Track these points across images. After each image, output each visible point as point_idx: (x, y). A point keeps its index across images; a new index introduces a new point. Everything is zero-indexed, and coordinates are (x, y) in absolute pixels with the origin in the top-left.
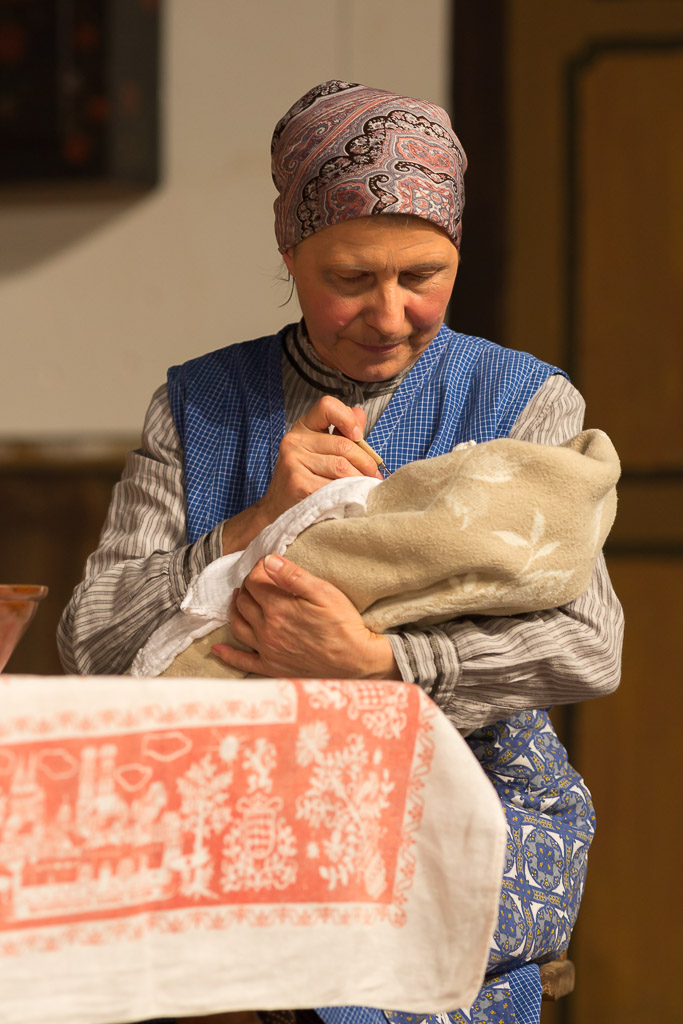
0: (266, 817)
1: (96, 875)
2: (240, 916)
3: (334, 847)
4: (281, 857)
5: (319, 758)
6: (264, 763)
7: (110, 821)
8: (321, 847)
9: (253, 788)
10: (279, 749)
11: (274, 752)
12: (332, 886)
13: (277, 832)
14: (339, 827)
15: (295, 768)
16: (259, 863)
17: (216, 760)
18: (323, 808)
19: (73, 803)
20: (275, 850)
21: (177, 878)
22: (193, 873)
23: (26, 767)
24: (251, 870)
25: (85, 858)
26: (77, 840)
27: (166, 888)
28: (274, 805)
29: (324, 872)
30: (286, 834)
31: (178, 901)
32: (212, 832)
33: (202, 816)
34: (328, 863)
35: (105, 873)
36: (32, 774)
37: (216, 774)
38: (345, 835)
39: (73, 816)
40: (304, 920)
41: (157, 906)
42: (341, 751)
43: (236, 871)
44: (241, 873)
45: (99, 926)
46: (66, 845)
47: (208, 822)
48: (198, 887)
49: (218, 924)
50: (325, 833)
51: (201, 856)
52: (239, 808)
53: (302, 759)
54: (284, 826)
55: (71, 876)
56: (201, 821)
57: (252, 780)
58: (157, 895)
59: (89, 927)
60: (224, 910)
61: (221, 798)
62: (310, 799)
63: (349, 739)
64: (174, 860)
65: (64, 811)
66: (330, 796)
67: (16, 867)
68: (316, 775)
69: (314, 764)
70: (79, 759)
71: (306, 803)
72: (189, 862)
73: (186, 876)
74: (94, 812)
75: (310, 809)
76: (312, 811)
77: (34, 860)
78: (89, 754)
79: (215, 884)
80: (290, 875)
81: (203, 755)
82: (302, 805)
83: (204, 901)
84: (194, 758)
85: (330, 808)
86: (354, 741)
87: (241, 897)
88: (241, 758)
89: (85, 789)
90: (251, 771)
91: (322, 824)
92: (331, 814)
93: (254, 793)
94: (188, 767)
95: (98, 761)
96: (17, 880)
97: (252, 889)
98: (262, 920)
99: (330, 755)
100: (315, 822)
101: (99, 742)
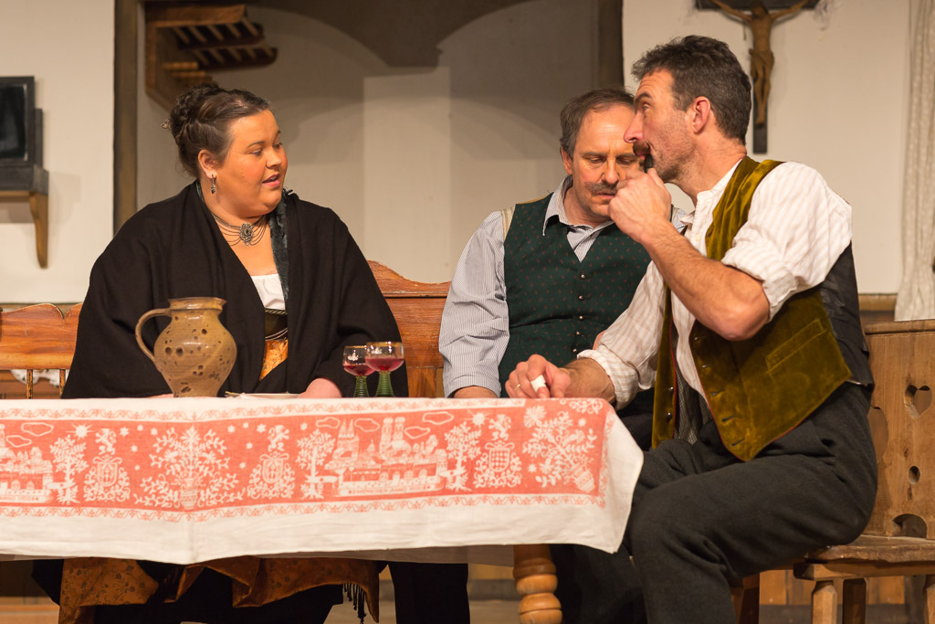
0: (504, 452)
1: (391, 478)
2: (485, 500)
3: (546, 467)
4: (512, 472)
5: (539, 424)
6: (503, 426)
7: (400, 453)
8: (538, 467)
9: (496, 438)
10: (513, 420)
11: (510, 421)
12: (544, 485)
13: (510, 460)
14: (551, 457)
15: (524, 429)
16: (498, 475)
17: (470, 424)
18: (540, 448)
19: (377, 444)
20: (509, 467)
21: (444, 480)
22: (454, 478)
23: (347, 426)
24: (492, 478)
25: (384, 469)
26: (378, 461)
27: (438, 485)
28: (509, 446)
29: (538, 479)
30: (516, 461)
31: (445, 492)
32: (468, 459)
33: (462, 451)
34: (541, 475)
35: (396, 477)
36: (351, 429)
37: (470, 431)
38: (553, 461)
39: (377, 450)
40: (526, 502)
41: (433, 494)
42: (553, 420)
43: (483, 478)
44: (486, 479)
45: (393, 502)
46: (373, 463)
47: (465, 454)
48: (459, 485)
49: (470, 503)
50: (541, 459)
51: (460, 470)
52: (486, 447)
53: (528, 424)
54: (514, 457)
55: (376, 478)
56: (460, 454)
57: (495, 435)
58: (433, 488)
59: (387, 502)
60: (474, 497)
61: (474, 443)
62: (532, 443)
63: (558, 414)
64: (443, 472)
65: (372, 447)
66: (546, 442)
67: (341, 472)
68: (537, 432)
69: (536, 426)
70: (382, 424)
71: (530, 445)
72: (452, 473)
73: (450, 479)
74: (391, 448)
75: (532, 448)
76: (532, 449)
77: (351, 469)
78: (388, 421)
79: (469, 483)
80: (517, 480)
81: (462, 422)
82: (527, 446)
83: (461, 492)
84: (456, 423)
85: (545, 448)
86: (562, 415)
87: (487, 490)
88: (487, 423)
89: (384, 438)
90: (494, 430)
91: (539, 455)
92: (546, 451)
93: (497, 441)
94: (452, 428)
95: (393, 424)
96: (341, 478)
97: (493, 487)
98: (498, 502)
99: (546, 422)
100: (534, 454)
101: (395, 416)
